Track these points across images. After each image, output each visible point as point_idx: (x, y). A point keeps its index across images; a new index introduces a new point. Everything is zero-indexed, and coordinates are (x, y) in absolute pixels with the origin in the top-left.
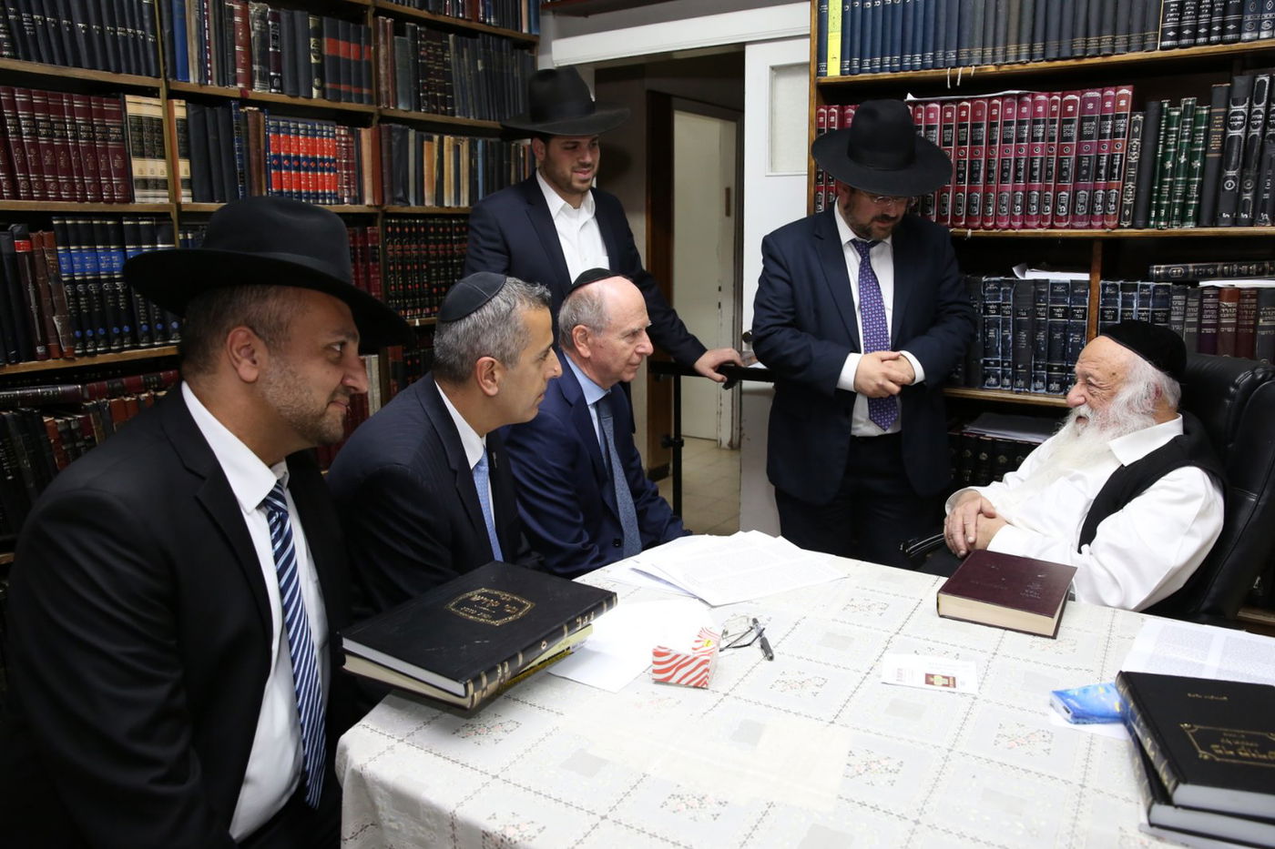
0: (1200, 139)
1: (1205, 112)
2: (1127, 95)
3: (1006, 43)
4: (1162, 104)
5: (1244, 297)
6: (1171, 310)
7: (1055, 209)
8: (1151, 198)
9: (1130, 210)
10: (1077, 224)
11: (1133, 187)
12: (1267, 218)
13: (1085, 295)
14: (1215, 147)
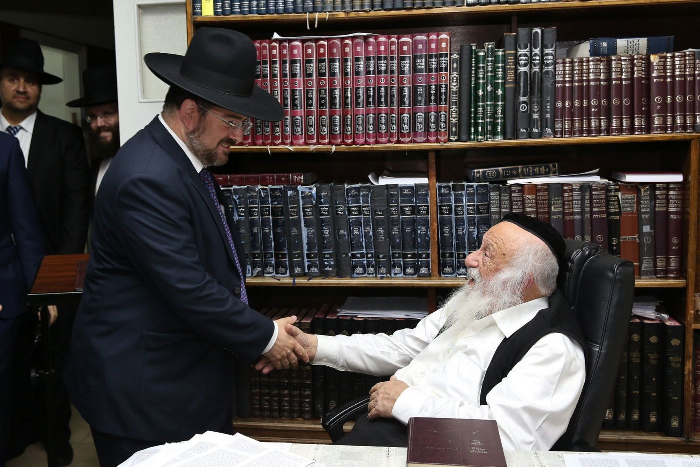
0: (500, 73)
1: (501, 54)
2: (447, 39)
4: (472, 47)
5: (540, 191)
6: (490, 204)
7: (400, 128)
8: (470, 118)
9: (456, 128)
10: (419, 139)
11: (457, 110)
12: (550, 132)
13: (427, 195)
14: (510, 79)
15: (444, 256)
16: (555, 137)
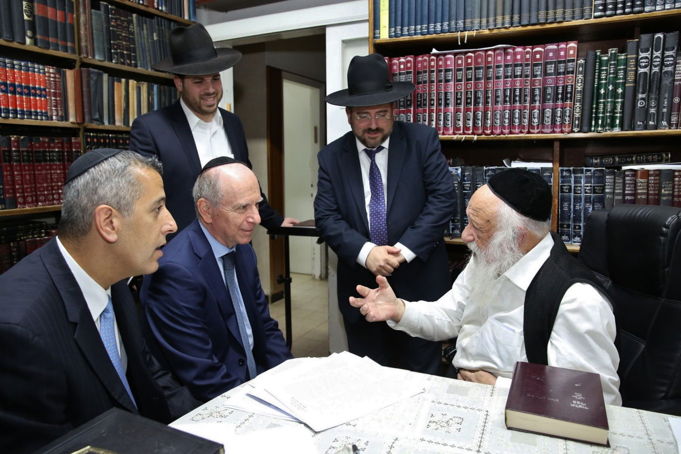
0: (621, 75)
1: (623, 57)
2: (574, 47)
3: (495, 15)
4: (596, 53)
5: (652, 175)
6: (605, 185)
8: (591, 113)
9: (579, 121)
10: (545, 130)
11: (580, 106)
12: (666, 124)
13: (550, 177)
14: (631, 79)
15: (562, 226)
16: (670, 129)
